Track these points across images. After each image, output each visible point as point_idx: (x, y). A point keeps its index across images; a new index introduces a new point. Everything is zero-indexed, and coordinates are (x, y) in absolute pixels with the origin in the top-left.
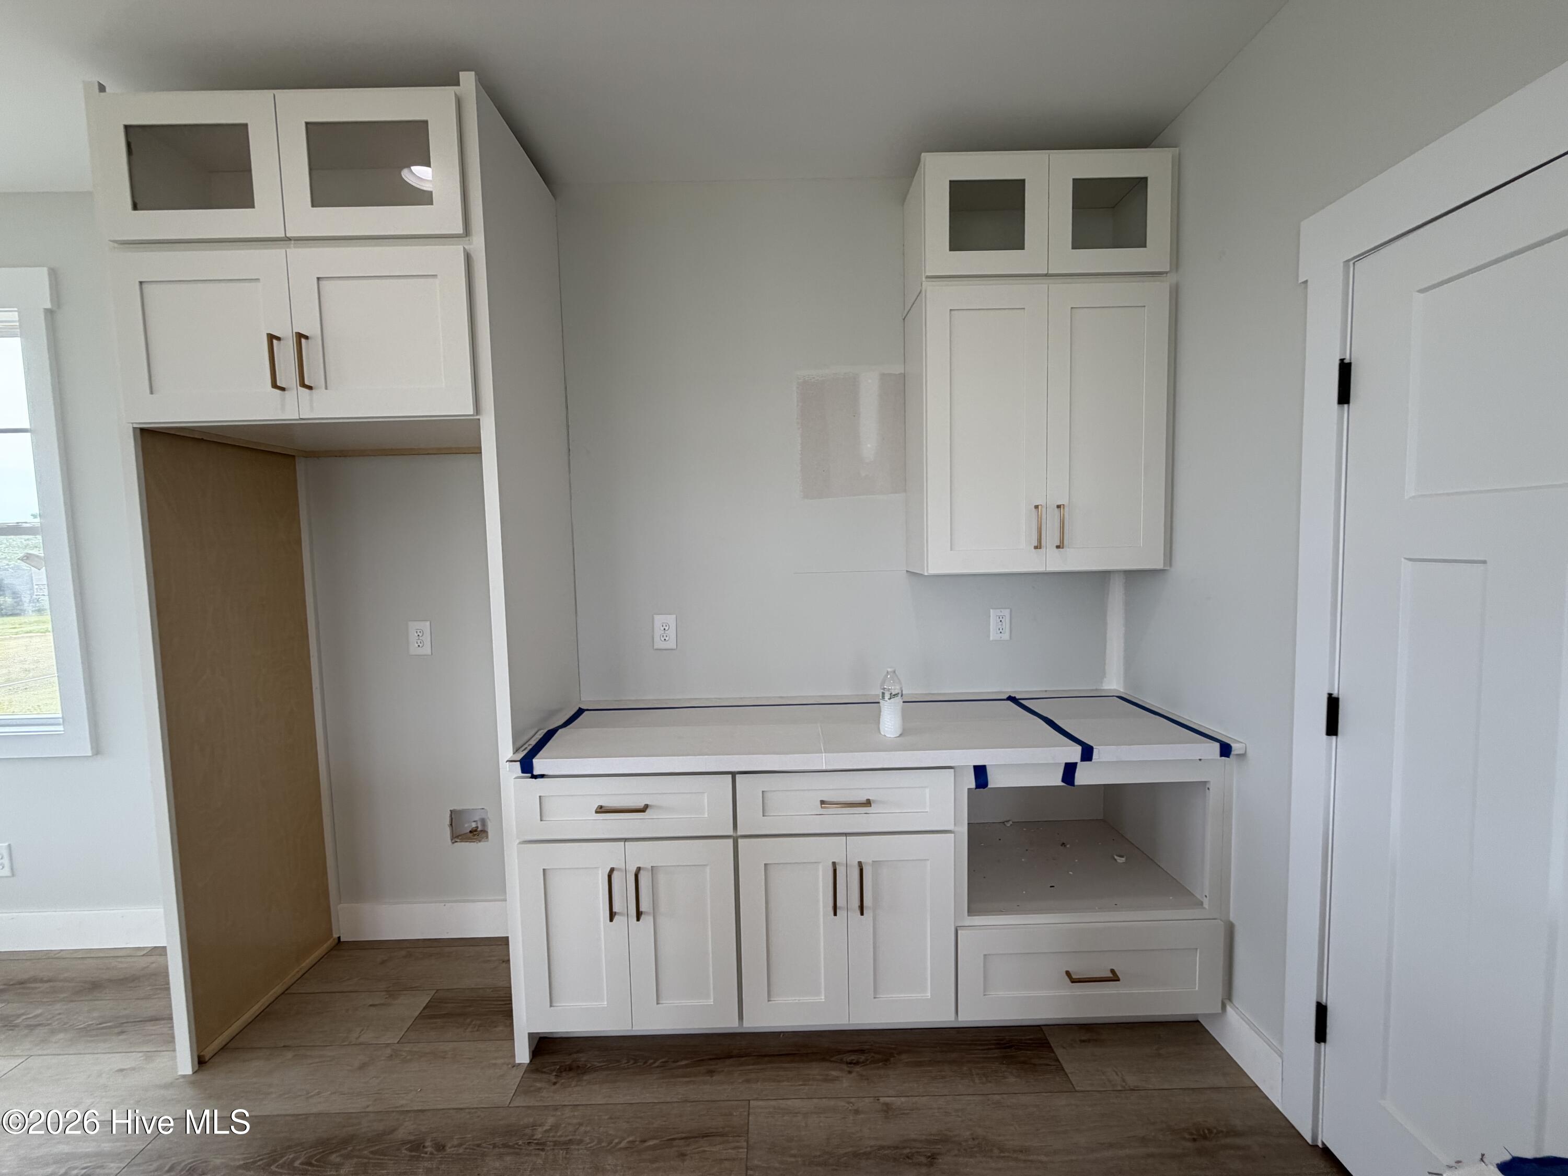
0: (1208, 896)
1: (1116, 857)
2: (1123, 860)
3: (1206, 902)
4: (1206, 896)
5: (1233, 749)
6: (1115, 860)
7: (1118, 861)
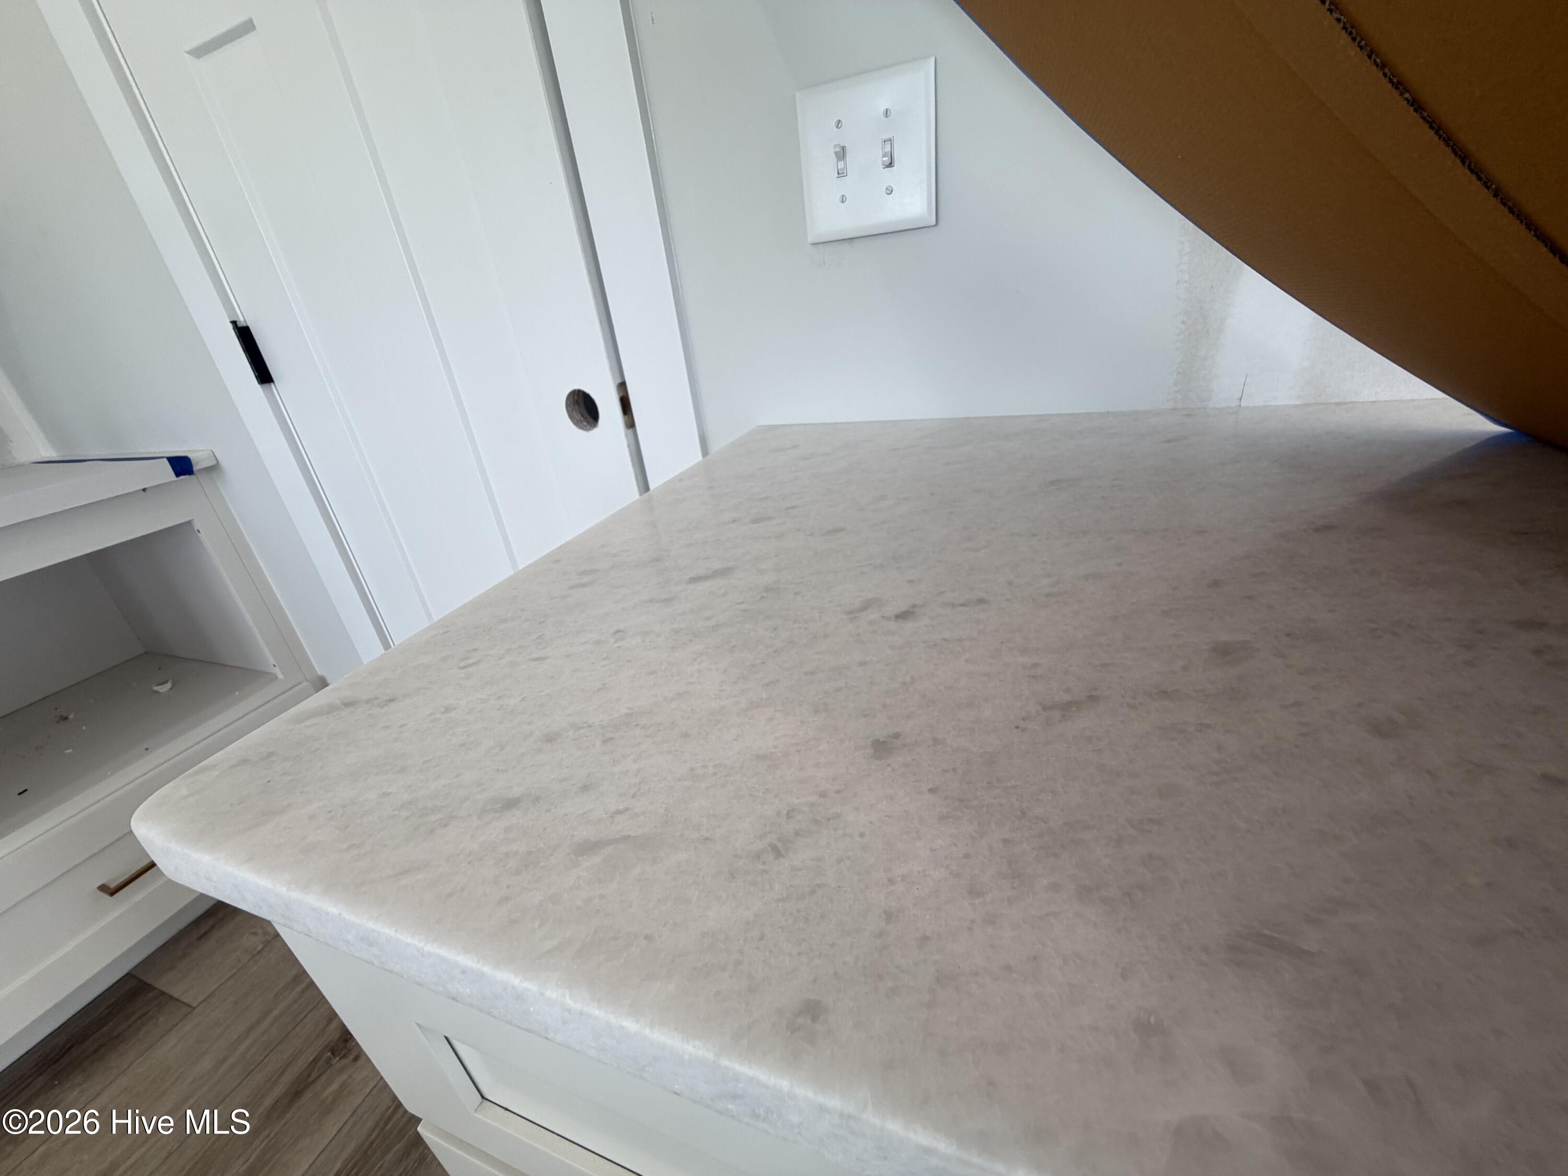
0: (276, 664)
1: (156, 688)
2: (169, 685)
3: (277, 671)
4: (274, 666)
5: (193, 462)
6: (157, 692)
7: (160, 691)
